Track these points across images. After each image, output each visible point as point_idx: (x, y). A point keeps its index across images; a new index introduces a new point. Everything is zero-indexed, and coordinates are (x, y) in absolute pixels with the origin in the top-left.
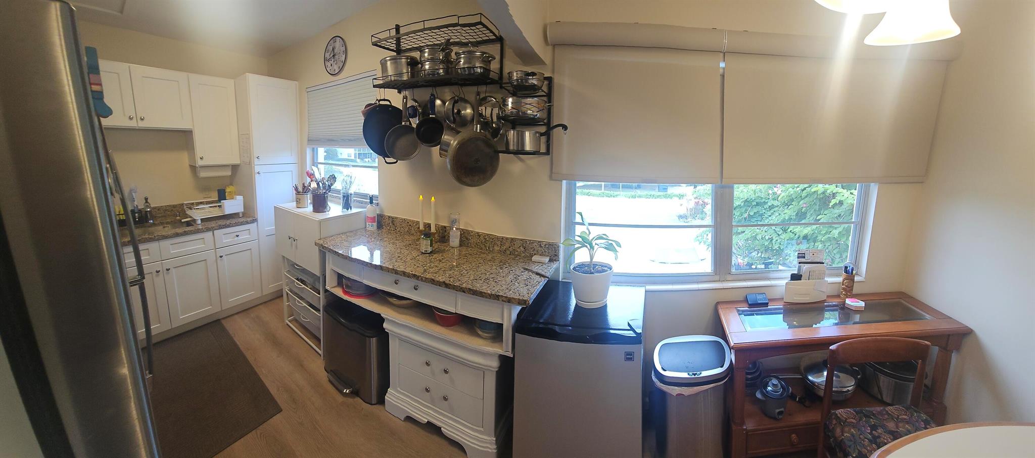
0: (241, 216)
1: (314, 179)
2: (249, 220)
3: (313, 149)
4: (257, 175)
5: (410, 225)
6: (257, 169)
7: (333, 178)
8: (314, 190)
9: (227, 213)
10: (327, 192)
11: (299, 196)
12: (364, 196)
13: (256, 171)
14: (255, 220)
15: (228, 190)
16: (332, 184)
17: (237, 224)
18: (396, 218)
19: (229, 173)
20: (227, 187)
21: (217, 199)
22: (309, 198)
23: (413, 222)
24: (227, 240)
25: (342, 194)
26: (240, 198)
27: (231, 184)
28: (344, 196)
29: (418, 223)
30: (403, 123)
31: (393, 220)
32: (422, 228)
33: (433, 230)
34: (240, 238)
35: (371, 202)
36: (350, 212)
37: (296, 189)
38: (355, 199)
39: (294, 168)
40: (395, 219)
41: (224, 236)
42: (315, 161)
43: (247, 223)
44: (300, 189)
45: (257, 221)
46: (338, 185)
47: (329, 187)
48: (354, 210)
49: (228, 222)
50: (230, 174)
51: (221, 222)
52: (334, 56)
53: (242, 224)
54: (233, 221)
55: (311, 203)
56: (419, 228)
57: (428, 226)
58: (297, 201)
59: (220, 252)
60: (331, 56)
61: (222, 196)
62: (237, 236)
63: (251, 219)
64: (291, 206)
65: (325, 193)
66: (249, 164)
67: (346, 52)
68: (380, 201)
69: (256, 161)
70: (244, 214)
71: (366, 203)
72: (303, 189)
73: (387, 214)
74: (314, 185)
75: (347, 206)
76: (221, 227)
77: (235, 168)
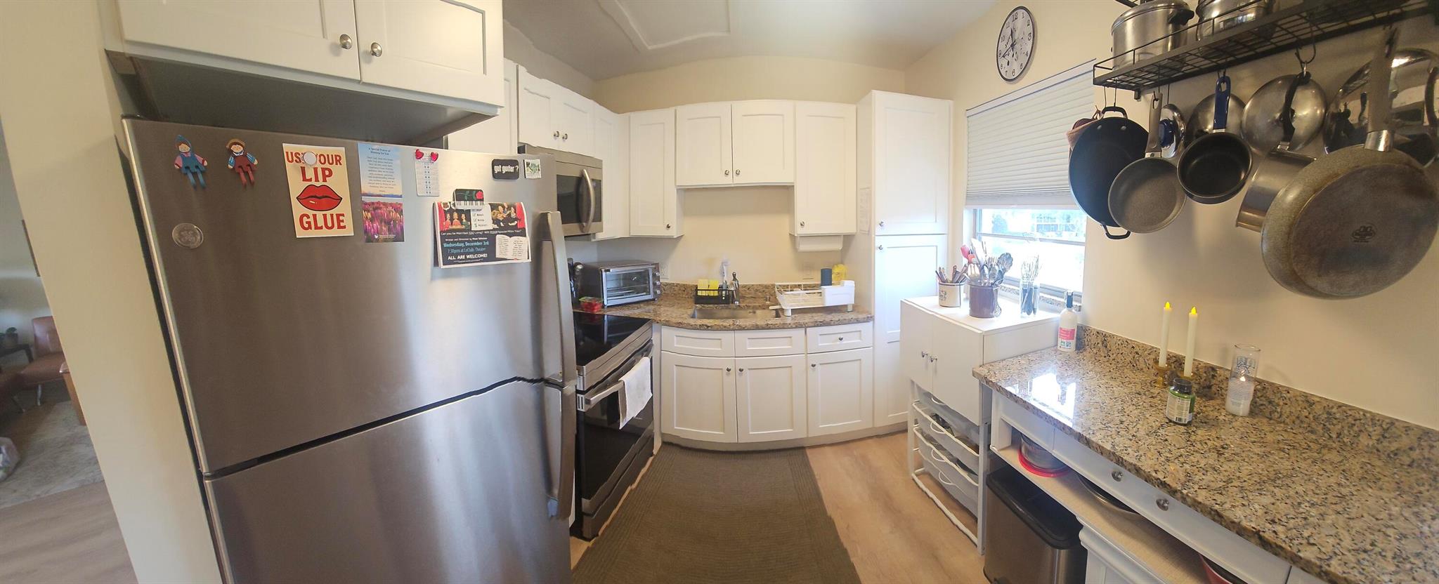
0: (850, 309)
1: (974, 260)
2: (861, 316)
3: (975, 211)
4: (878, 251)
5: (1137, 353)
6: (878, 241)
7: (1007, 259)
8: (973, 279)
9: (827, 304)
10: (997, 283)
11: (945, 288)
12: (1057, 292)
13: (877, 245)
14: (870, 319)
15: (835, 270)
16: (1005, 270)
17: (840, 323)
18: (1112, 336)
19: (838, 246)
20: (835, 266)
21: (820, 283)
22: (963, 291)
23: (1144, 347)
24: (824, 344)
25: (1021, 287)
26: (849, 285)
27: (842, 263)
28: (1025, 291)
29: (1154, 351)
30: (1148, 155)
31: (1105, 339)
32: (1162, 362)
33: (1188, 371)
34: (844, 342)
35: (1069, 305)
36: (1032, 318)
37: (940, 275)
38: (1041, 294)
39: (941, 242)
40: (1109, 339)
41: (821, 338)
42: (978, 231)
43: (858, 321)
44: (948, 276)
45: (874, 320)
46: (1012, 273)
47: (1001, 273)
48: (1041, 315)
49: (828, 318)
50: (840, 249)
51: (819, 317)
52: (1013, 46)
53: (850, 322)
54: (836, 317)
55: (967, 299)
56: (1156, 362)
57: (1177, 362)
58: (941, 296)
59: (813, 359)
60: (1009, 46)
61: (827, 279)
62: (841, 339)
63: (865, 316)
64: (930, 303)
65: (992, 284)
66: (868, 234)
67: (1034, 35)
68: (1085, 303)
69: (878, 230)
70: (855, 307)
71: (1059, 304)
72: (954, 277)
73: (1095, 326)
74: (974, 271)
75: (1029, 307)
76: (817, 324)
77: (848, 239)
